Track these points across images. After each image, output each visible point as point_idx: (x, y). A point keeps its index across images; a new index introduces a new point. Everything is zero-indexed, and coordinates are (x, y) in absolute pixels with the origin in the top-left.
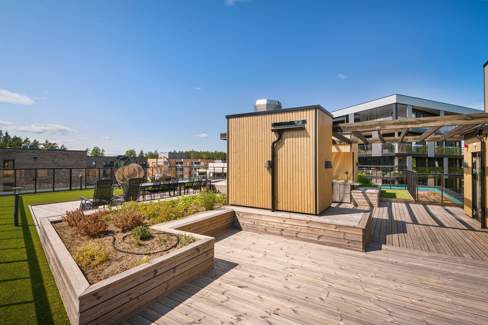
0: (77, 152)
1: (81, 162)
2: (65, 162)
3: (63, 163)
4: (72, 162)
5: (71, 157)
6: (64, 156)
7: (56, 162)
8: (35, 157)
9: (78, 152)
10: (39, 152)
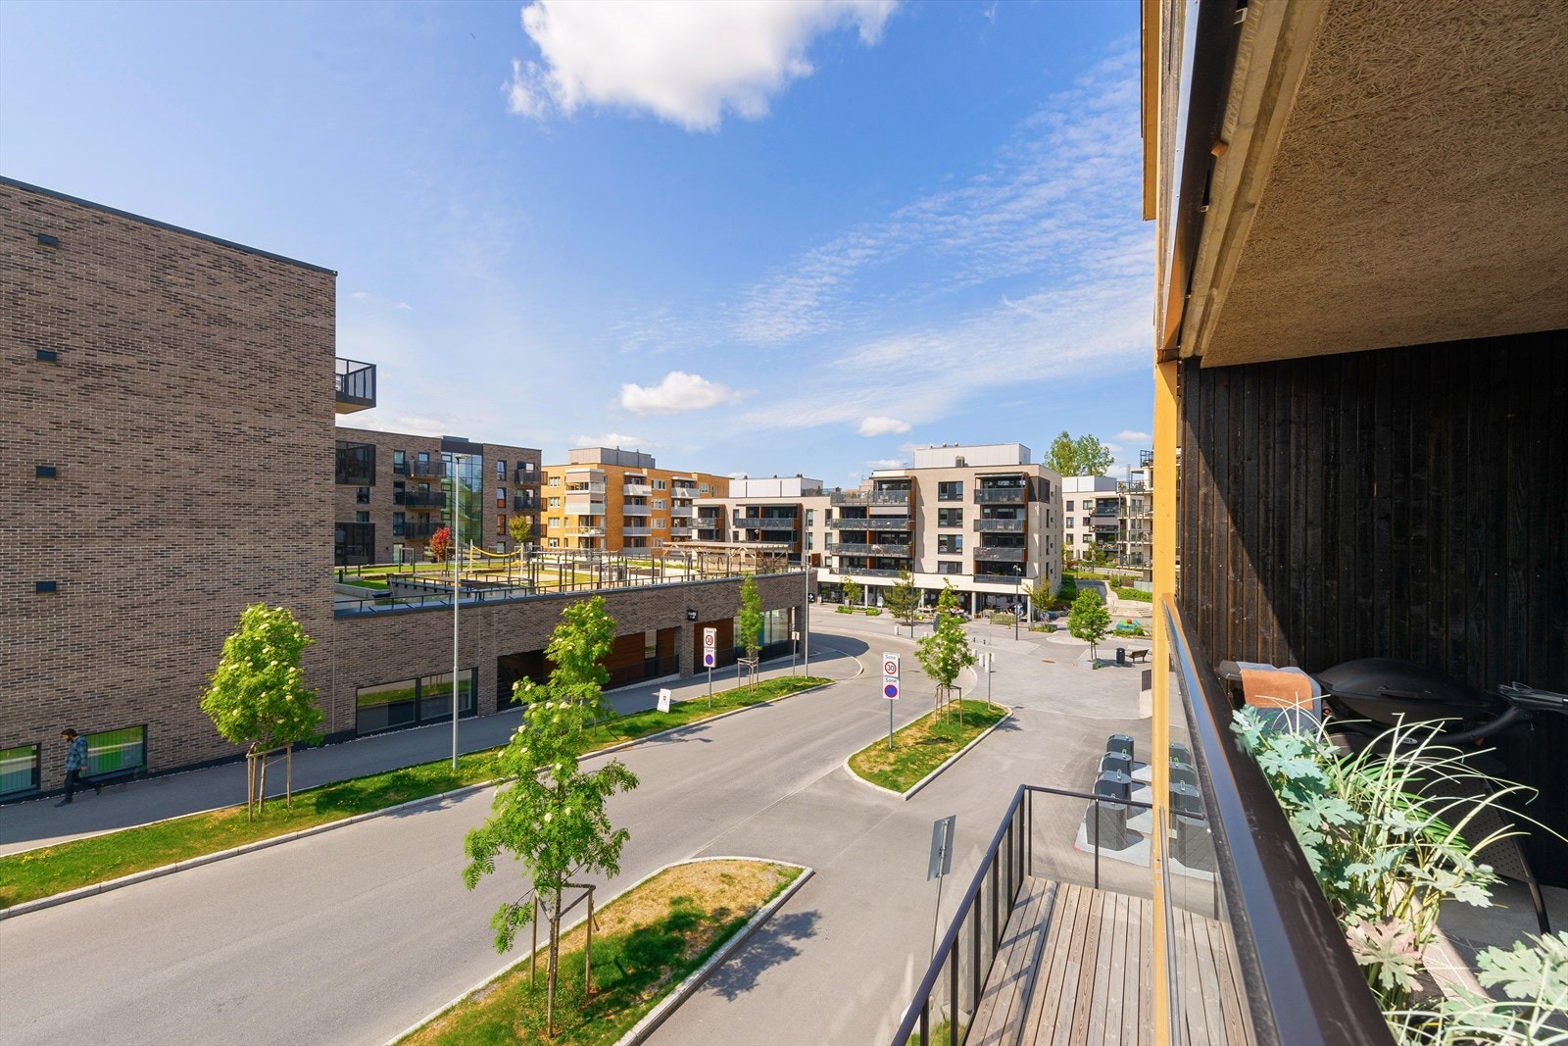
0: (288, 266)
1: (308, 320)
2: (222, 302)
3: (212, 300)
4: (261, 308)
5: (254, 284)
6: (219, 267)
7: (174, 289)
8: (50, 232)
9: (294, 269)
10: (70, 213)
